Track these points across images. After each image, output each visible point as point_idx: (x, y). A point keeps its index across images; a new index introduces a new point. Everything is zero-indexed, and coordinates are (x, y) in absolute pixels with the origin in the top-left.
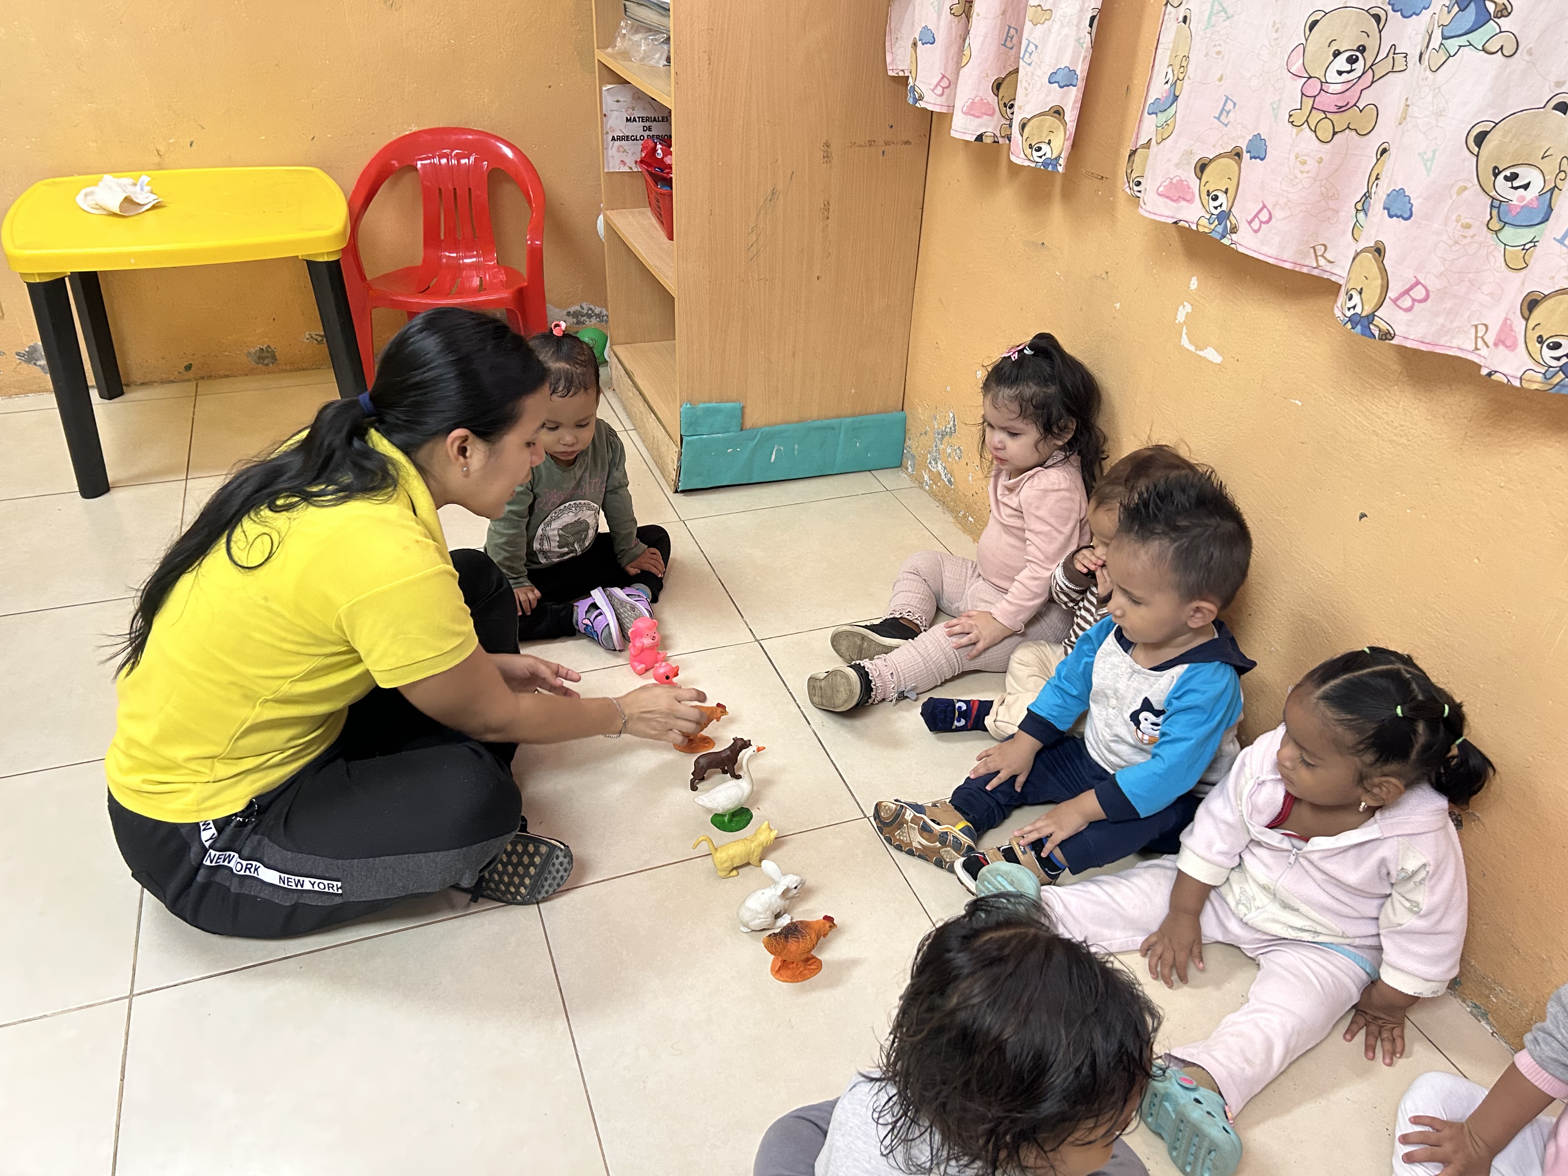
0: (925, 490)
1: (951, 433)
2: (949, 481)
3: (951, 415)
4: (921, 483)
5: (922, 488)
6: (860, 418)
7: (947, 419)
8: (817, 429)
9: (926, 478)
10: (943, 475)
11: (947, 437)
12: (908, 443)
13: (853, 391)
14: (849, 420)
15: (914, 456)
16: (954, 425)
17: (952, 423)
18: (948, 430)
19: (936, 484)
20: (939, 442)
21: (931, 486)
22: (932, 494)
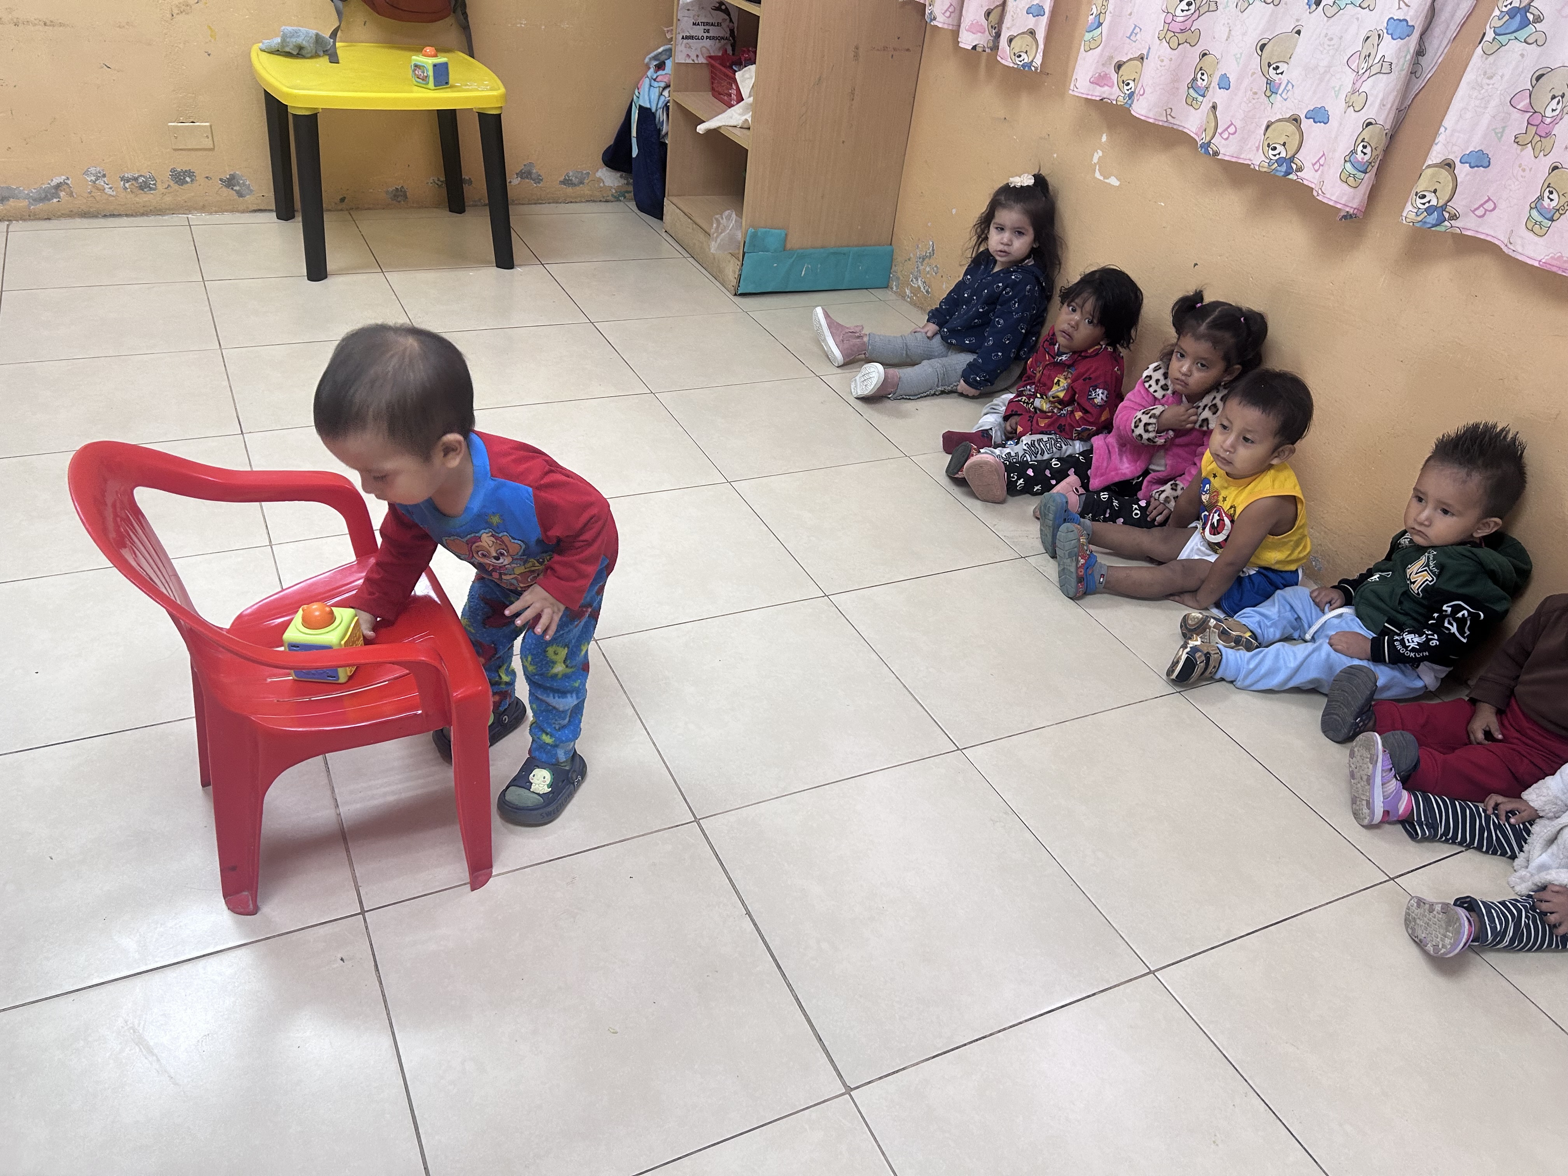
0: (907, 302)
1: (930, 256)
2: (927, 292)
3: (931, 243)
4: (903, 297)
5: (904, 300)
6: (863, 248)
7: (927, 246)
8: (834, 253)
9: (908, 292)
10: (922, 288)
11: (927, 259)
12: (894, 268)
13: (859, 227)
14: (856, 249)
15: (898, 278)
16: (933, 250)
17: (931, 249)
18: (928, 254)
19: (916, 295)
20: (920, 264)
21: (911, 298)
22: (913, 304)
